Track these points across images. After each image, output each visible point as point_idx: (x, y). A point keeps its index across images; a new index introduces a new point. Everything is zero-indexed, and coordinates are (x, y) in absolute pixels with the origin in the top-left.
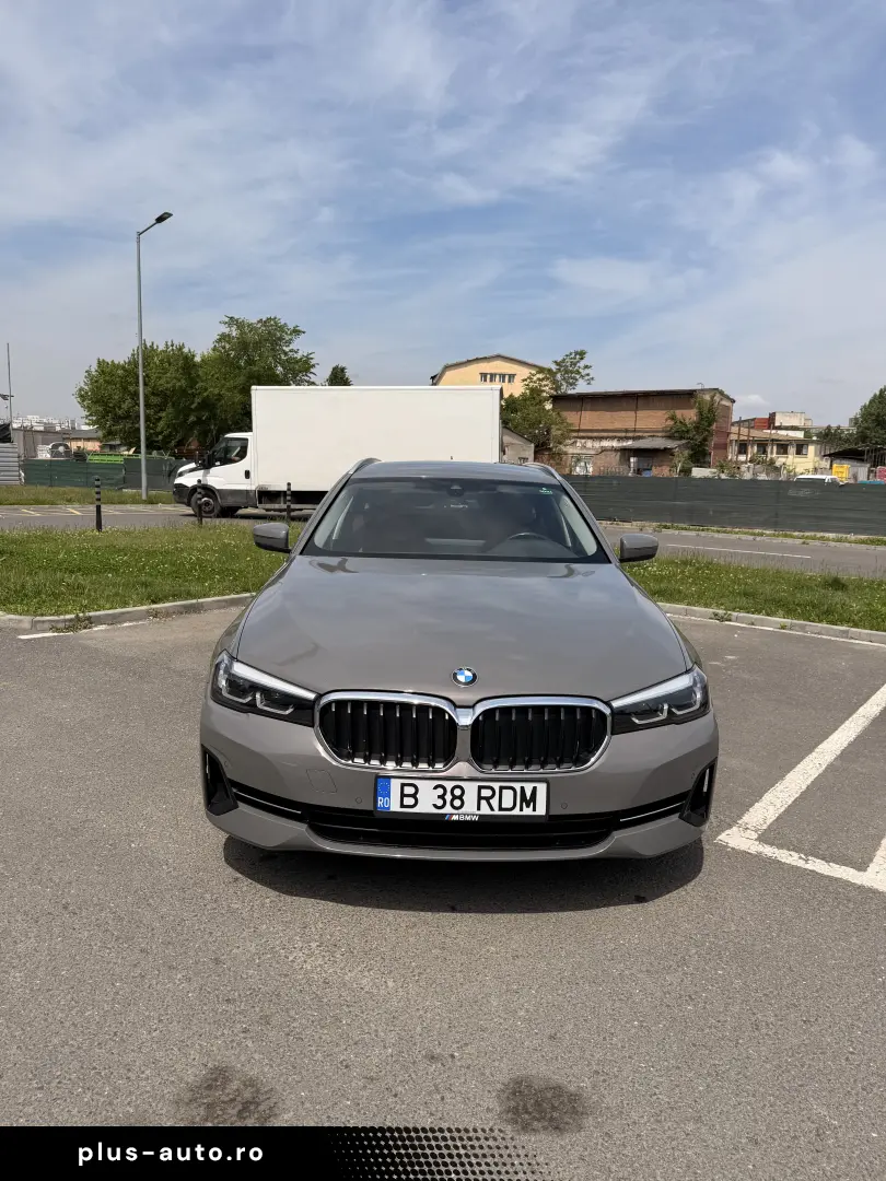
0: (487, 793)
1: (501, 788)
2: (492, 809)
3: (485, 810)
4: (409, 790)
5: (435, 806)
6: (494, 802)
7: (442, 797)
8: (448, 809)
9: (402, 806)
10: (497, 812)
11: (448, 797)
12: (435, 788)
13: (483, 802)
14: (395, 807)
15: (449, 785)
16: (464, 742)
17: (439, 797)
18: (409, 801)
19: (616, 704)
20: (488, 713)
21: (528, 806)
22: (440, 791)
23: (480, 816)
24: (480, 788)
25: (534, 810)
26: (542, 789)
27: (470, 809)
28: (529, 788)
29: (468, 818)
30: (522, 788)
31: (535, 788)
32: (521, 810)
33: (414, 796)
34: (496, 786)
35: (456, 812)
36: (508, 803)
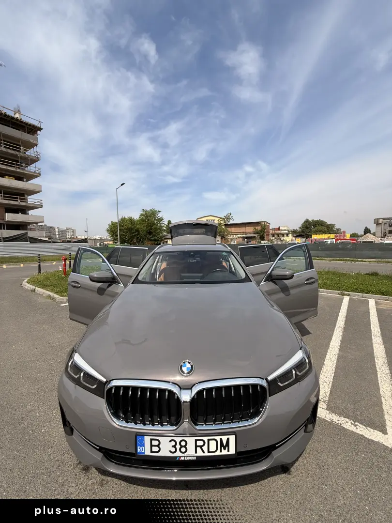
0: (200, 443)
1: (209, 440)
2: (204, 452)
3: (200, 453)
4: (155, 443)
5: (170, 451)
6: (205, 448)
7: (174, 446)
8: (178, 454)
9: (152, 452)
10: (207, 454)
11: (178, 447)
12: (170, 441)
13: (198, 449)
14: (147, 452)
15: (178, 440)
16: (186, 411)
17: (173, 446)
18: (155, 449)
19: (269, 378)
20: (200, 393)
21: (225, 449)
22: (173, 443)
23: (197, 457)
24: (196, 441)
25: (228, 451)
26: (232, 438)
27: (191, 453)
28: (224, 438)
29: (190, 459)
30: (221, 440)
31: (228, 439)
32: (221, 451)
33: (158, 446)
34: (206, 439)
35: (183, 455)
36: (213, 447)
